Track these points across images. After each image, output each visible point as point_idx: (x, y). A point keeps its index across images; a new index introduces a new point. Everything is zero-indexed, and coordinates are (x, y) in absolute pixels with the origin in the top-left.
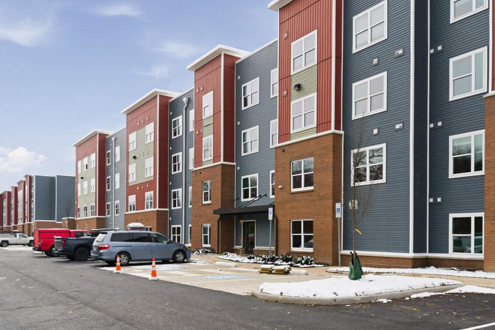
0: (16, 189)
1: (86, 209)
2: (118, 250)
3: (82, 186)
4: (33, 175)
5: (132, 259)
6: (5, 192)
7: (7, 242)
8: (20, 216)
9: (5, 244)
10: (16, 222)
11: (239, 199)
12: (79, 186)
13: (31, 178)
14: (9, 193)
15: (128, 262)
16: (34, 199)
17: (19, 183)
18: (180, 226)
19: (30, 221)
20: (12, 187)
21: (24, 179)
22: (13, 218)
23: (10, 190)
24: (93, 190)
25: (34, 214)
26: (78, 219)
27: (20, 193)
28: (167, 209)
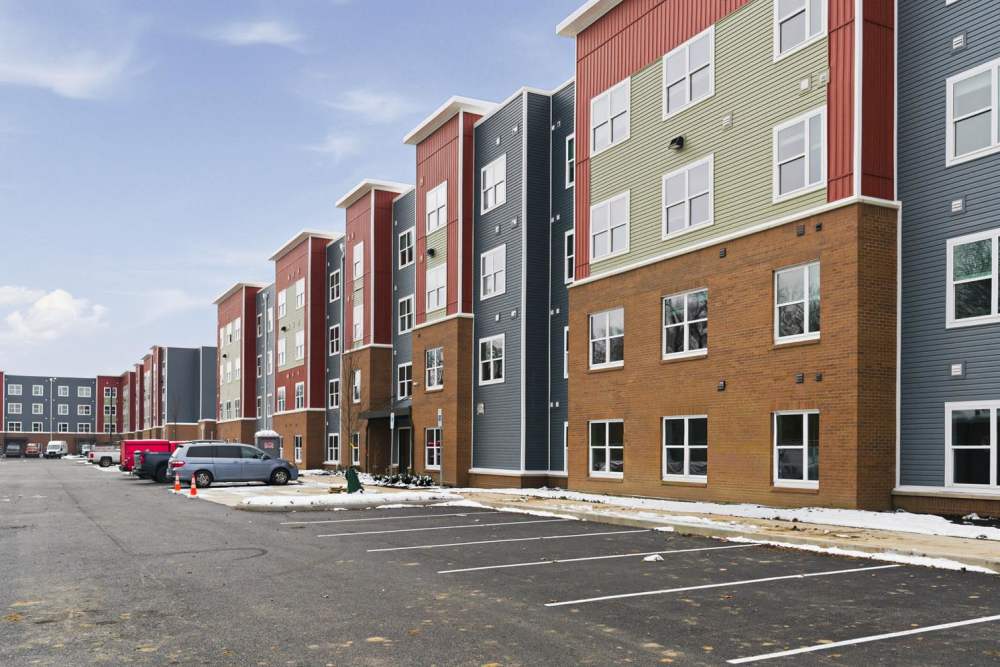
0: (142, 368)
1: (229, 406)
2: (197, 467)
3: (225, 368)
4: (165, 346)
5: (215, 478)
6: (126, 373)
7: (110, 458)
8: (147, 416)
9: (107, 463)
10: (141, 427)
11: (395, 396)
12: (222, 367)
13: (161, 350)
14: (133, 375)
15: (210, 483)
16: (165, 386)
17: (147, 358)
18: (336, 434)
19: (160, 424)
20: (136, 365)
21: (151, 352)
22: (137, 420)
23: (134, 370)
24: (238, 378)
25: (165, 413)
26: (221, 421)
27: (147, 374)
28: (324, 409)
